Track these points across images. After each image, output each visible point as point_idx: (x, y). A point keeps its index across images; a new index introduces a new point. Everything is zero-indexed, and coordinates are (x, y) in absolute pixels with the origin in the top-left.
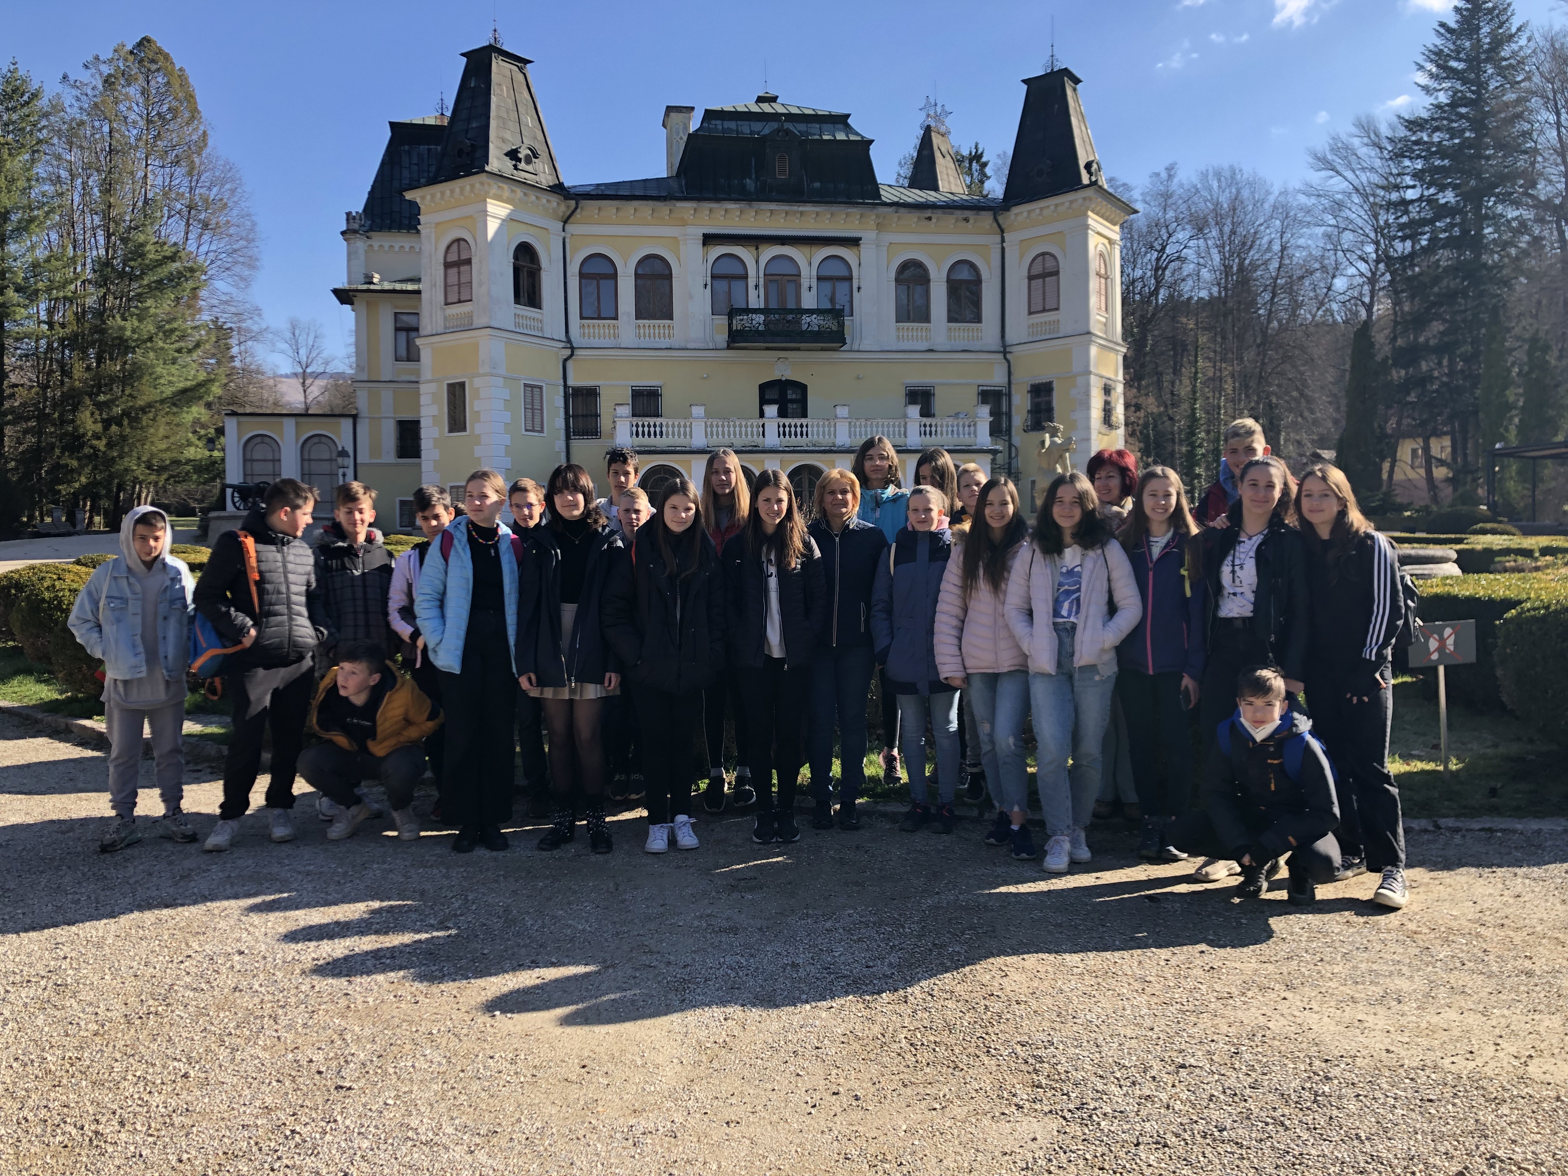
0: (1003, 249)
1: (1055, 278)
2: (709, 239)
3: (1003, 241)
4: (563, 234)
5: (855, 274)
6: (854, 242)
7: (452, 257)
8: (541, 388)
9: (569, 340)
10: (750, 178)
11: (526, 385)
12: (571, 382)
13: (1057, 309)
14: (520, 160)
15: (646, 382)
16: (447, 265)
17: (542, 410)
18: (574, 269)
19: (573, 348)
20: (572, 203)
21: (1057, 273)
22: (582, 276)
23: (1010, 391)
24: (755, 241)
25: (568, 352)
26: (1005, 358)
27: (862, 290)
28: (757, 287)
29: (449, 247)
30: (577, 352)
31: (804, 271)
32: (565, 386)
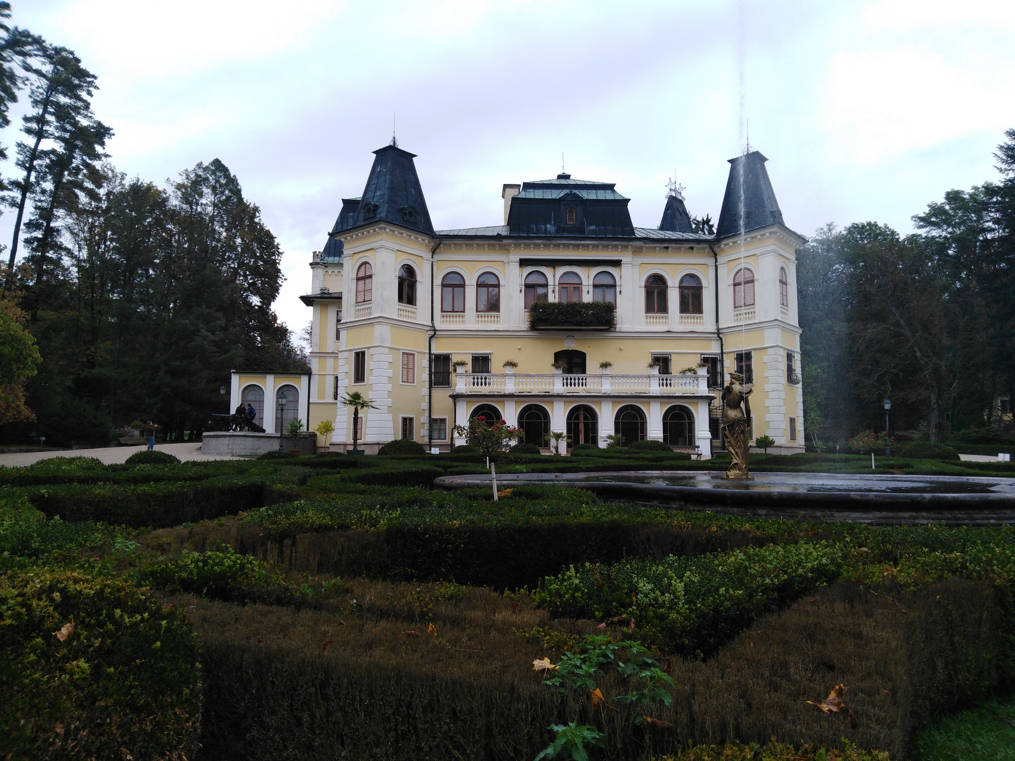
0: (716, 267)
1: (752, 284)
2: (523, 263)
3: (716, 261)
4: (432, 260)
5: (618, 283)
6: (617, 263)
7: (361, 274)
8: (413, 355)
9: (433, 326)
10: (551, 224)
11: (403, 353)
12: (433, 351)
13: (753, 304)
15: (481, 350)
16: (358, 279)
17: (413, 369)
18: (438, 281)
19: (435, 331)
20: (438, 241)
21: (753, 281)
22: (444, 285)
23: (722, 358)
25: (432, 333)
26: (719, 337)
27: (622, 293)
28: (553, 291)
29: (359, 268)
30: (439, 333)
31: (585, 282)
32: (430, 354)
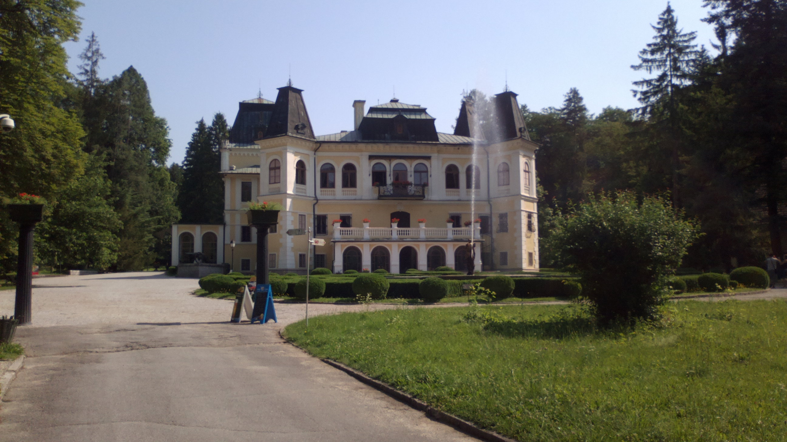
0: (488, 161)
1: (508, 172)
2: (371, 157)
4: (314, 156)
5: (429, 170)
6: (428, 158)
7: (273, 166)
8: (305, 216)
9: (316, 197)
10: (388, 135)
11: (299, 215)
12: (316, 213)
13: (509, 184)
14: (299, 129)
15: (346, 212)
16: (271, 169)
17: (305, 224)
18: (318, 168)
19: (317, 200)
20: (318, 145)
22: (322, 171)
24: (389, 158)
25: (315, 201)
26: (489, 203)
27: (432, 176)
28: (390, 175)
29: (271, 162)
30: (319, 202)
31: (409, 170)
32: (314, 215)
